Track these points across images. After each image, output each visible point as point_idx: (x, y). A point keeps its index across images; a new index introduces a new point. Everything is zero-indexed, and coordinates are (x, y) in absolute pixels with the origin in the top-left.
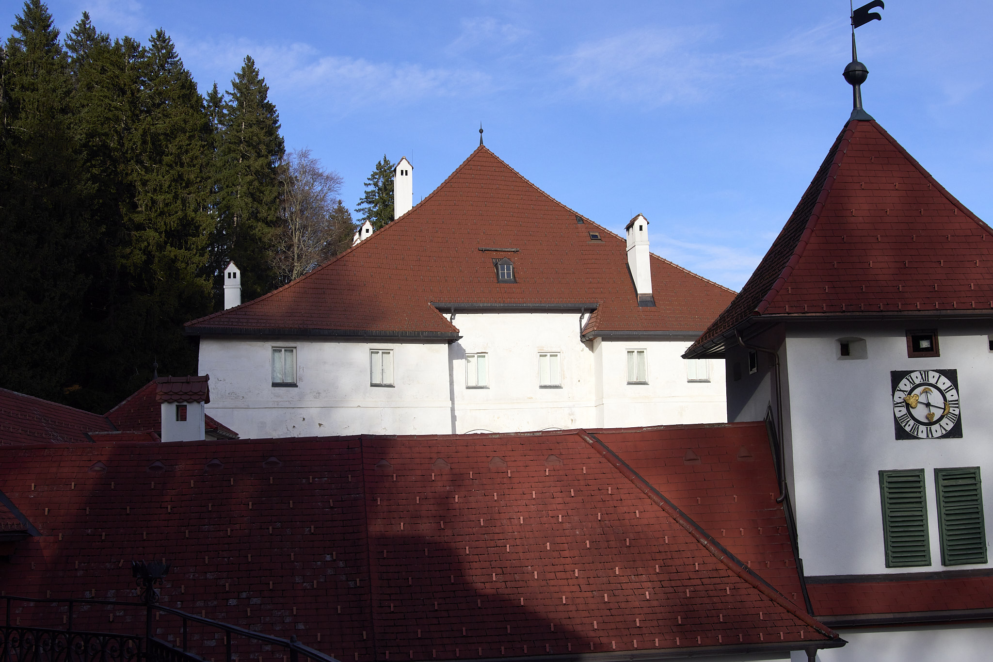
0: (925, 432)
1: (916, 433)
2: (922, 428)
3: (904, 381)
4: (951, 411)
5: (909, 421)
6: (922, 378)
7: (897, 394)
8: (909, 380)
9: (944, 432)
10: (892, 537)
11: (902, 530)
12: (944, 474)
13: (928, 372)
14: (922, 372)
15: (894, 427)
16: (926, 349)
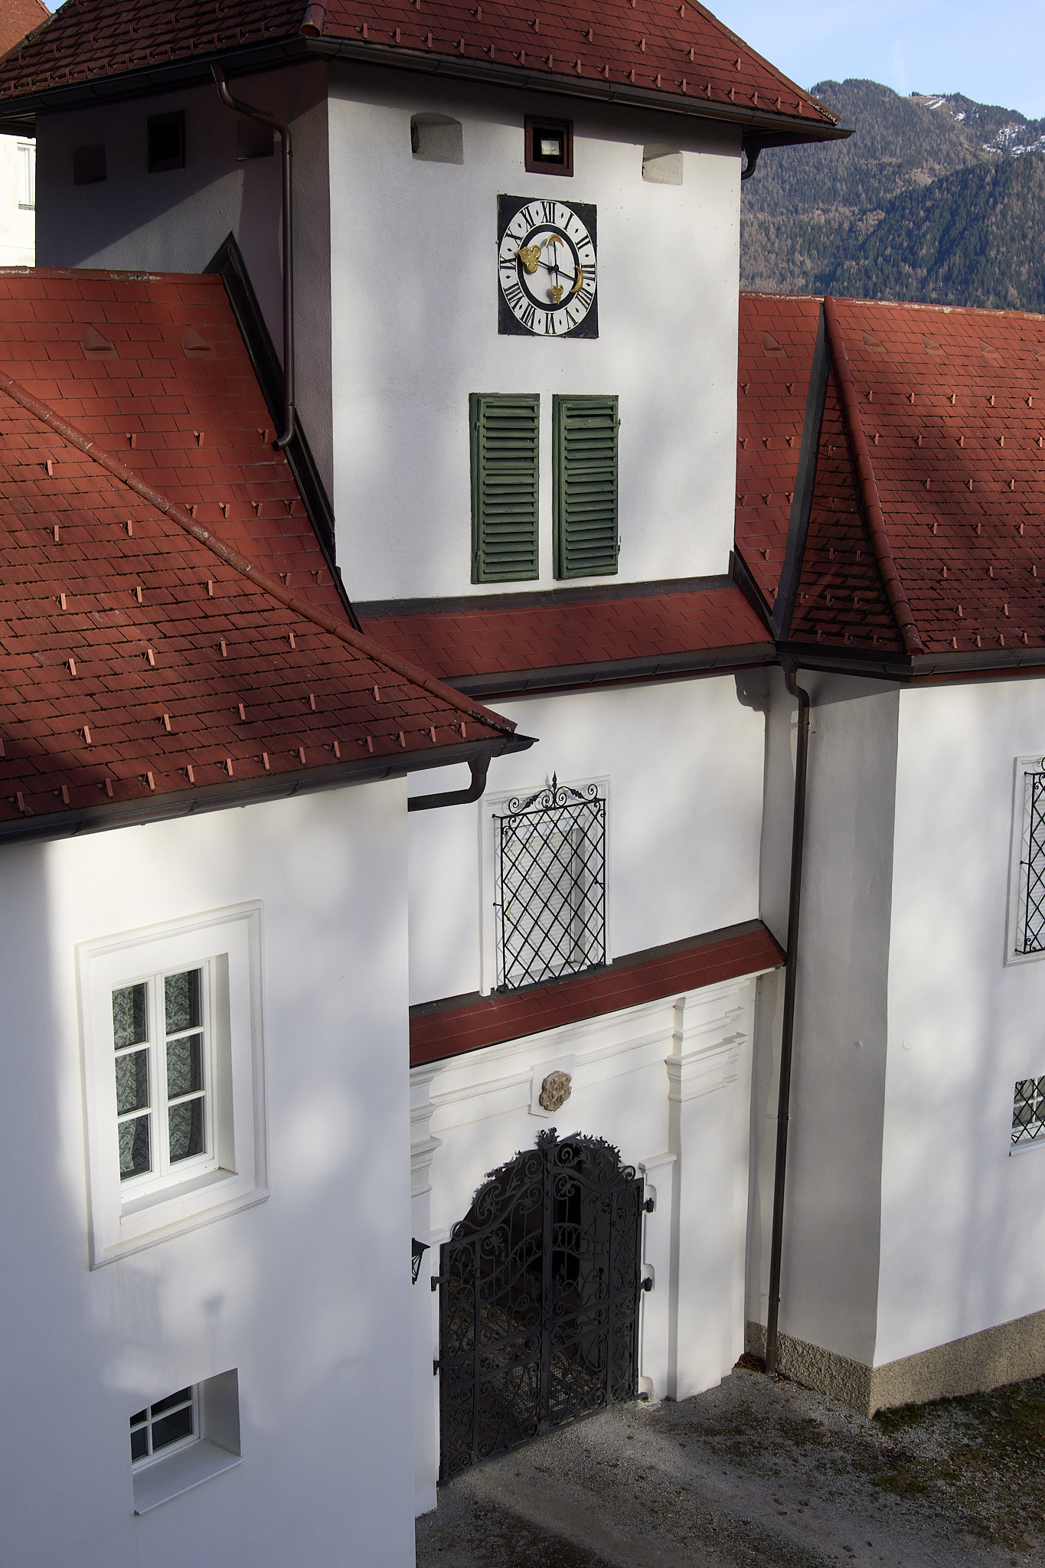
0: (543, 322)
1: (529, 324)
2: (540, 314)
3: (518, 218)
4: (585, 286)
5: (521, 298)
6: (545, 214)
7: (506, 240)
8: (525, 216)
9: (572, 326)
10: (488, 524)
11: (503, 511)
12: (570, 406)
13: (554, 204)
14: (545, 204)
15: (497, 309)
16: (550, 158)
